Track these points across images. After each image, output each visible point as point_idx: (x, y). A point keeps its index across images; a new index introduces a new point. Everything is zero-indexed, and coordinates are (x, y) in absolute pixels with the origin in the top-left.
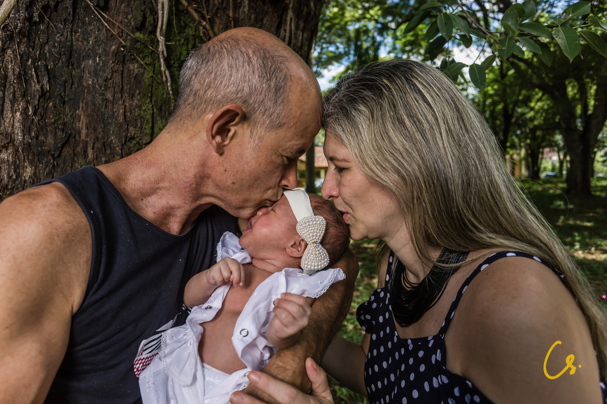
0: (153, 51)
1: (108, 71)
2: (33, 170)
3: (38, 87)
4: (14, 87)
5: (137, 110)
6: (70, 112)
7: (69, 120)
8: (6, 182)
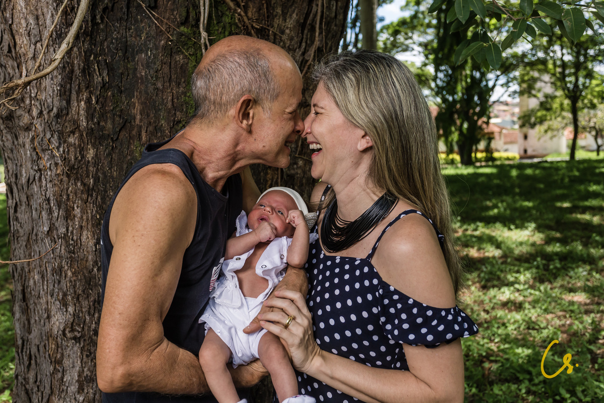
0: (195, 42)
1: (158, 63)
2: (95, 152)
3: (100, 79)
4: (79, 80)
5: (183, 96)
6: (126, 100)
7: (125, 108)
8: (73, 162)
